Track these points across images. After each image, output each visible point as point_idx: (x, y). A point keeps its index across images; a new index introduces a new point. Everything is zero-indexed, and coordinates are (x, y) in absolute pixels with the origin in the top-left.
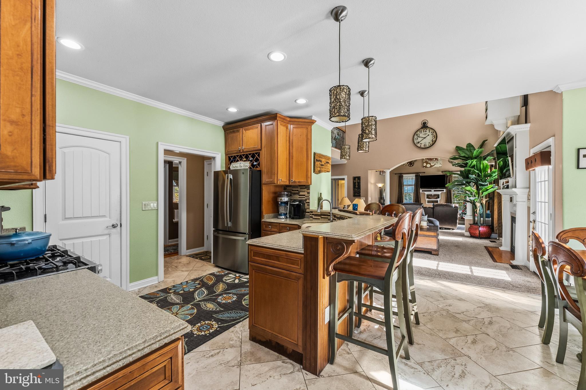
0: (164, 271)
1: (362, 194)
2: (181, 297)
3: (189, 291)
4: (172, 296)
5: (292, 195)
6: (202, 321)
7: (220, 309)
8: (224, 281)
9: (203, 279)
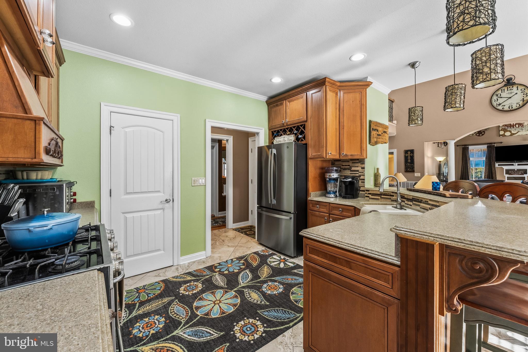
0: (212, 245)
1: (416, 168)
2: (226, 279)
3: (233, 271)
4: (217, 277)
5: (342, 170)
6: (245, 318)
7: (265, 303)
8: (269, 263)
9: (247, 258)
